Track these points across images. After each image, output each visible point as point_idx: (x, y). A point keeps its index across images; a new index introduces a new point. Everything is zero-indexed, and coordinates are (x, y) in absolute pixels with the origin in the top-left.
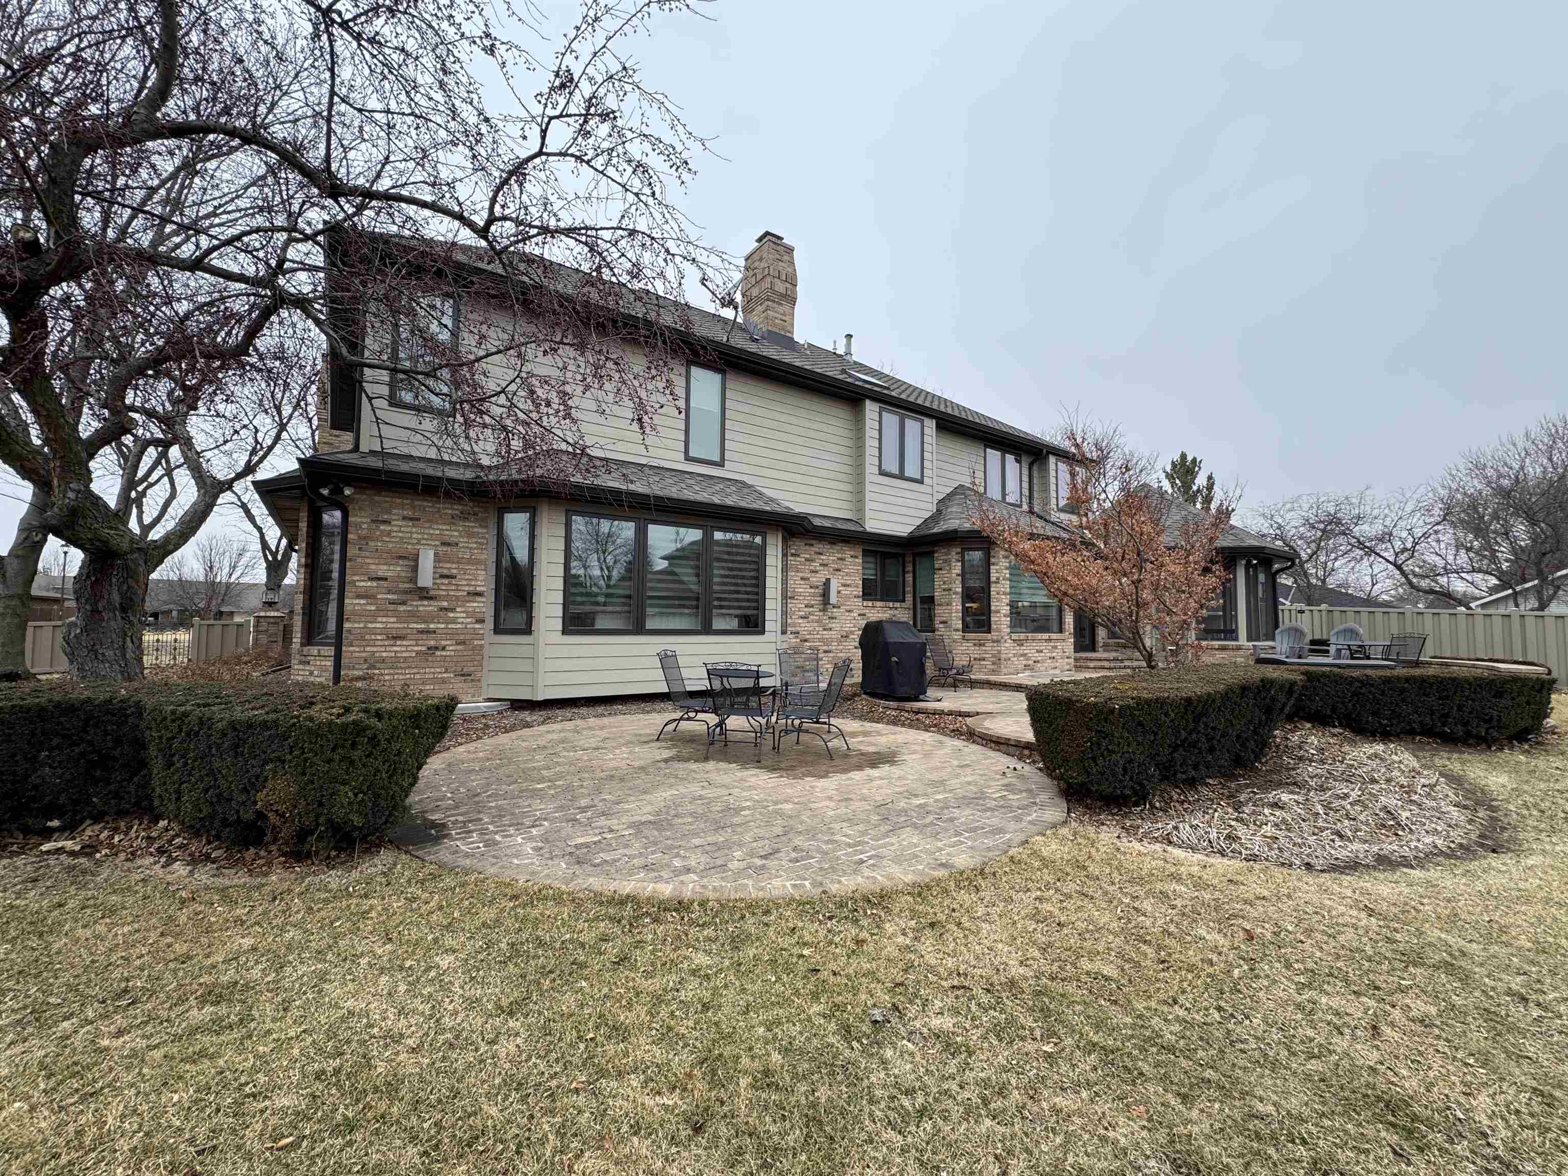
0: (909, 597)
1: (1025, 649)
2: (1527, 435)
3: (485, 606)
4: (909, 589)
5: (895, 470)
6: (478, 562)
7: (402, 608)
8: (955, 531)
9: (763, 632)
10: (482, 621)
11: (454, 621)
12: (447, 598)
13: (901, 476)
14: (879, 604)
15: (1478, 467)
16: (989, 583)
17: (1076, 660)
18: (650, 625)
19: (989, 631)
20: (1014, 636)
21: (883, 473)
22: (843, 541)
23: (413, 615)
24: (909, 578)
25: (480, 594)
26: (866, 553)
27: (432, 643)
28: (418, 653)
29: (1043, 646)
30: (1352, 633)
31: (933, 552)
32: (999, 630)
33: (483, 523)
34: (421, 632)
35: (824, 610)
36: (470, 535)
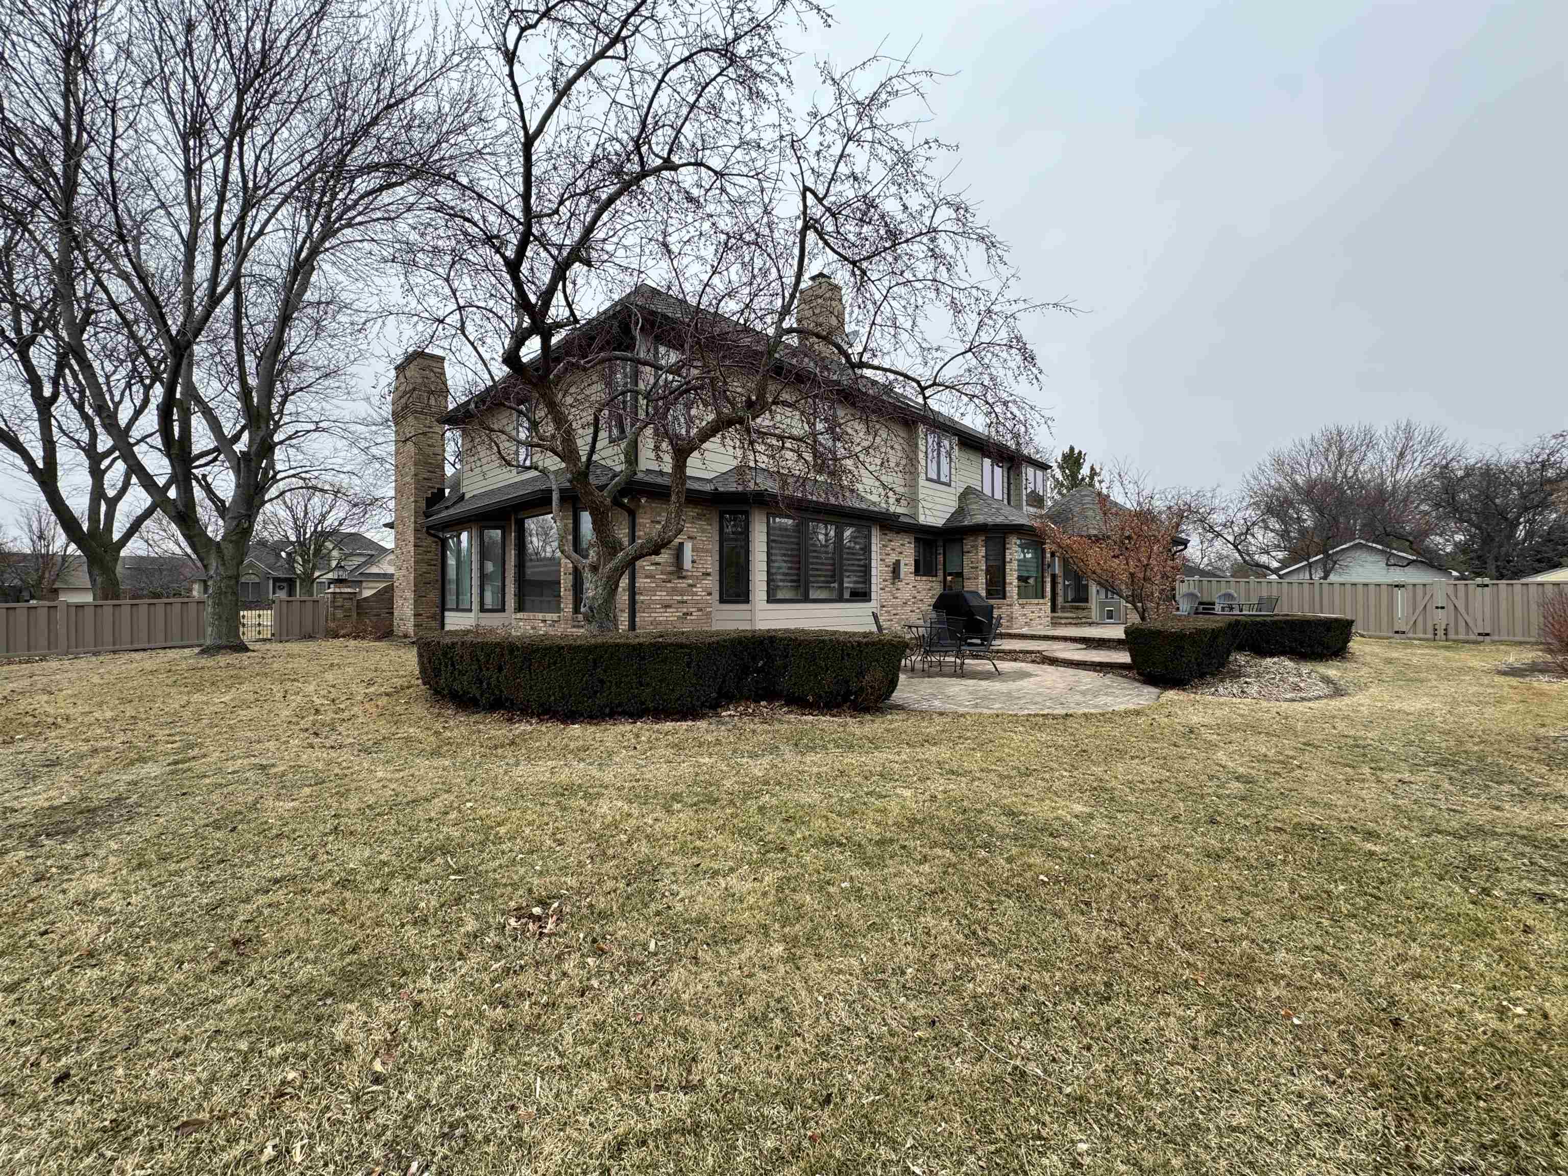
0: (940, 573)
1: (1025, 611)
2: (1312, 440)
3: (712, 583)
4: (940, 567)
5: (935, 477)
6: (707, 551)
7: (669, 585)
8: (978, 525)
9: (870, 600)
10: (710, 594)
11: (696, 594)
12: (691, 577)
13: (938, 481)
14: (924, 578)
15: (1279, 463)
16: (1004, 562)
17: (1052, 618)
18: (811, 597)
19: (1004, 597)
20: (1021, 601)
21: (928, 479)
22: (905, 532)
23: (675, 591)
24: (941, 558)
25: (708, 574)
26: (917, 540)
27: (685, 610)
28: (678, 617)
29: (1034, 608)
30: (1229, 596)
31: (962, 539)
32: (1012, 597)
33: (709, 522)
34: (679, 602)
35: (893, 584)
36: (703, 531)
